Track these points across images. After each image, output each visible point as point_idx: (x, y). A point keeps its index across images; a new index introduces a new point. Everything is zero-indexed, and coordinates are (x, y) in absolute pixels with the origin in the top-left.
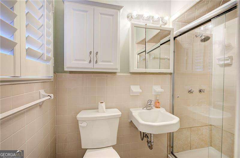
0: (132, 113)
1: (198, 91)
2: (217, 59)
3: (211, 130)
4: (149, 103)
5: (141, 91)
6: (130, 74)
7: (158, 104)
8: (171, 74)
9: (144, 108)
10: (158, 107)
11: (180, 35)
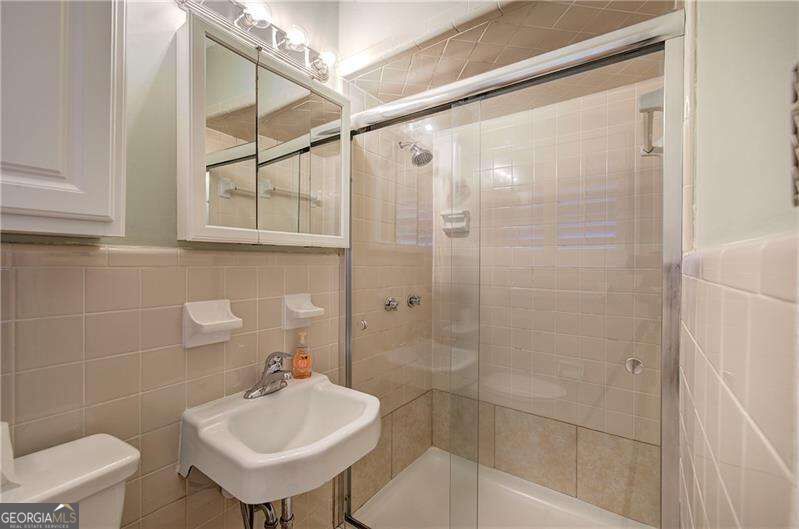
0: (195, 429)
1: (404, 302)
2: (443, 216)
3: (431, 406)
4: (274, 368)
5: (237, 321)
6: (178, 251)
7: (302, 363)
8: (340, 251)
9: (251, 391)
10: (301, 376)
11: (368, 129)
